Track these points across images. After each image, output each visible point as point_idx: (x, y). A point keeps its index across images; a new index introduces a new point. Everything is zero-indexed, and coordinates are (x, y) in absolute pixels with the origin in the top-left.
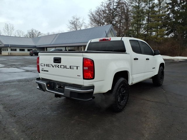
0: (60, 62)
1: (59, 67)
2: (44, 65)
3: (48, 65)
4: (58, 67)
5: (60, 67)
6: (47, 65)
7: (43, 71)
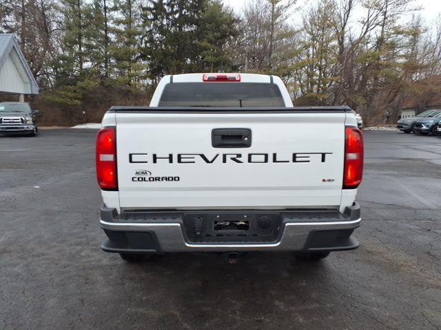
0: (248, 145)
1: (238, 161)
2: (155, 158)
3: (180, 158)
4: (234, 159)
5: (244, 159)
6: (171, 158)
7: (144, 179)
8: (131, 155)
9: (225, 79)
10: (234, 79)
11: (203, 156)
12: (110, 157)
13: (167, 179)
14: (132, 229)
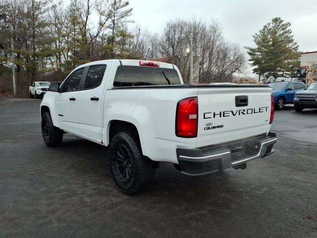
1: (244, 114)
2: (214, 114)
3: (224, 114)
4: (242, 113)
5: (245, 112)
6: (220, 114)
7: (209, 128)
8: (204, 114)
9: (152, 65)
10: (156, 65)
11: (232, 112)
12: (194, 116)
13: (219, 127)
14: (213, 159)
